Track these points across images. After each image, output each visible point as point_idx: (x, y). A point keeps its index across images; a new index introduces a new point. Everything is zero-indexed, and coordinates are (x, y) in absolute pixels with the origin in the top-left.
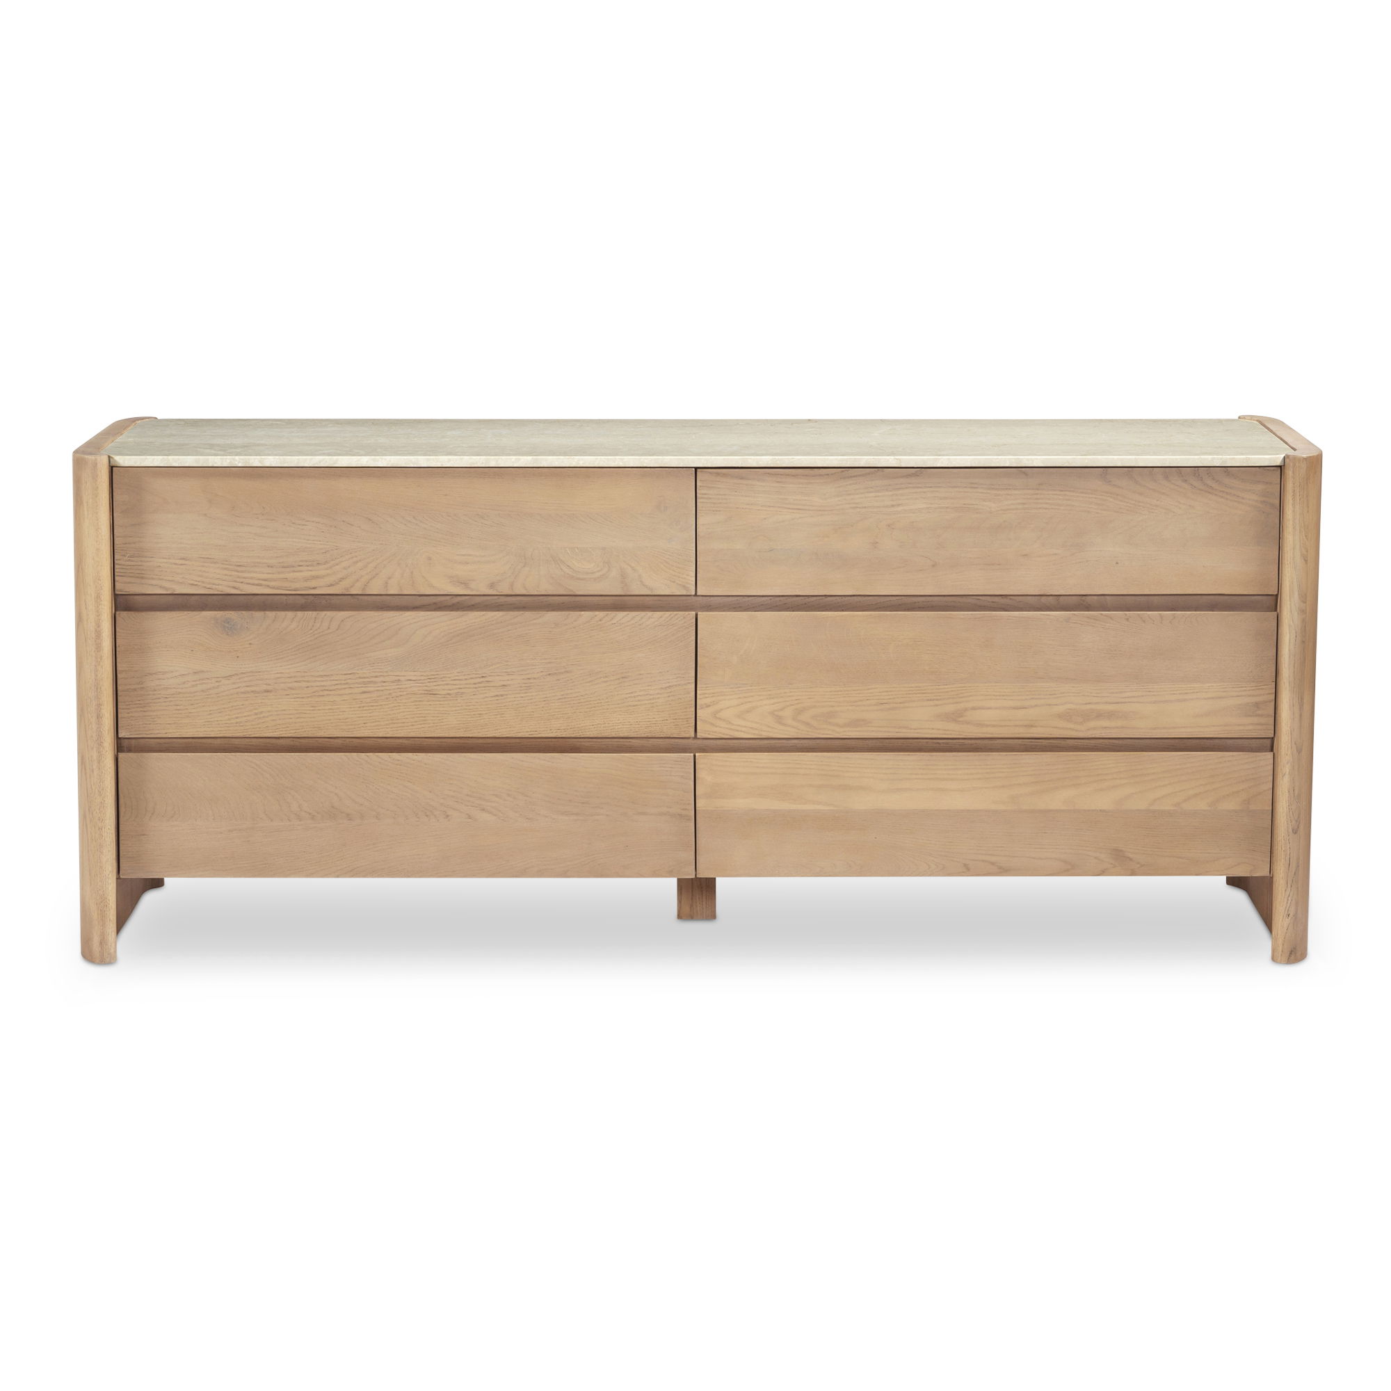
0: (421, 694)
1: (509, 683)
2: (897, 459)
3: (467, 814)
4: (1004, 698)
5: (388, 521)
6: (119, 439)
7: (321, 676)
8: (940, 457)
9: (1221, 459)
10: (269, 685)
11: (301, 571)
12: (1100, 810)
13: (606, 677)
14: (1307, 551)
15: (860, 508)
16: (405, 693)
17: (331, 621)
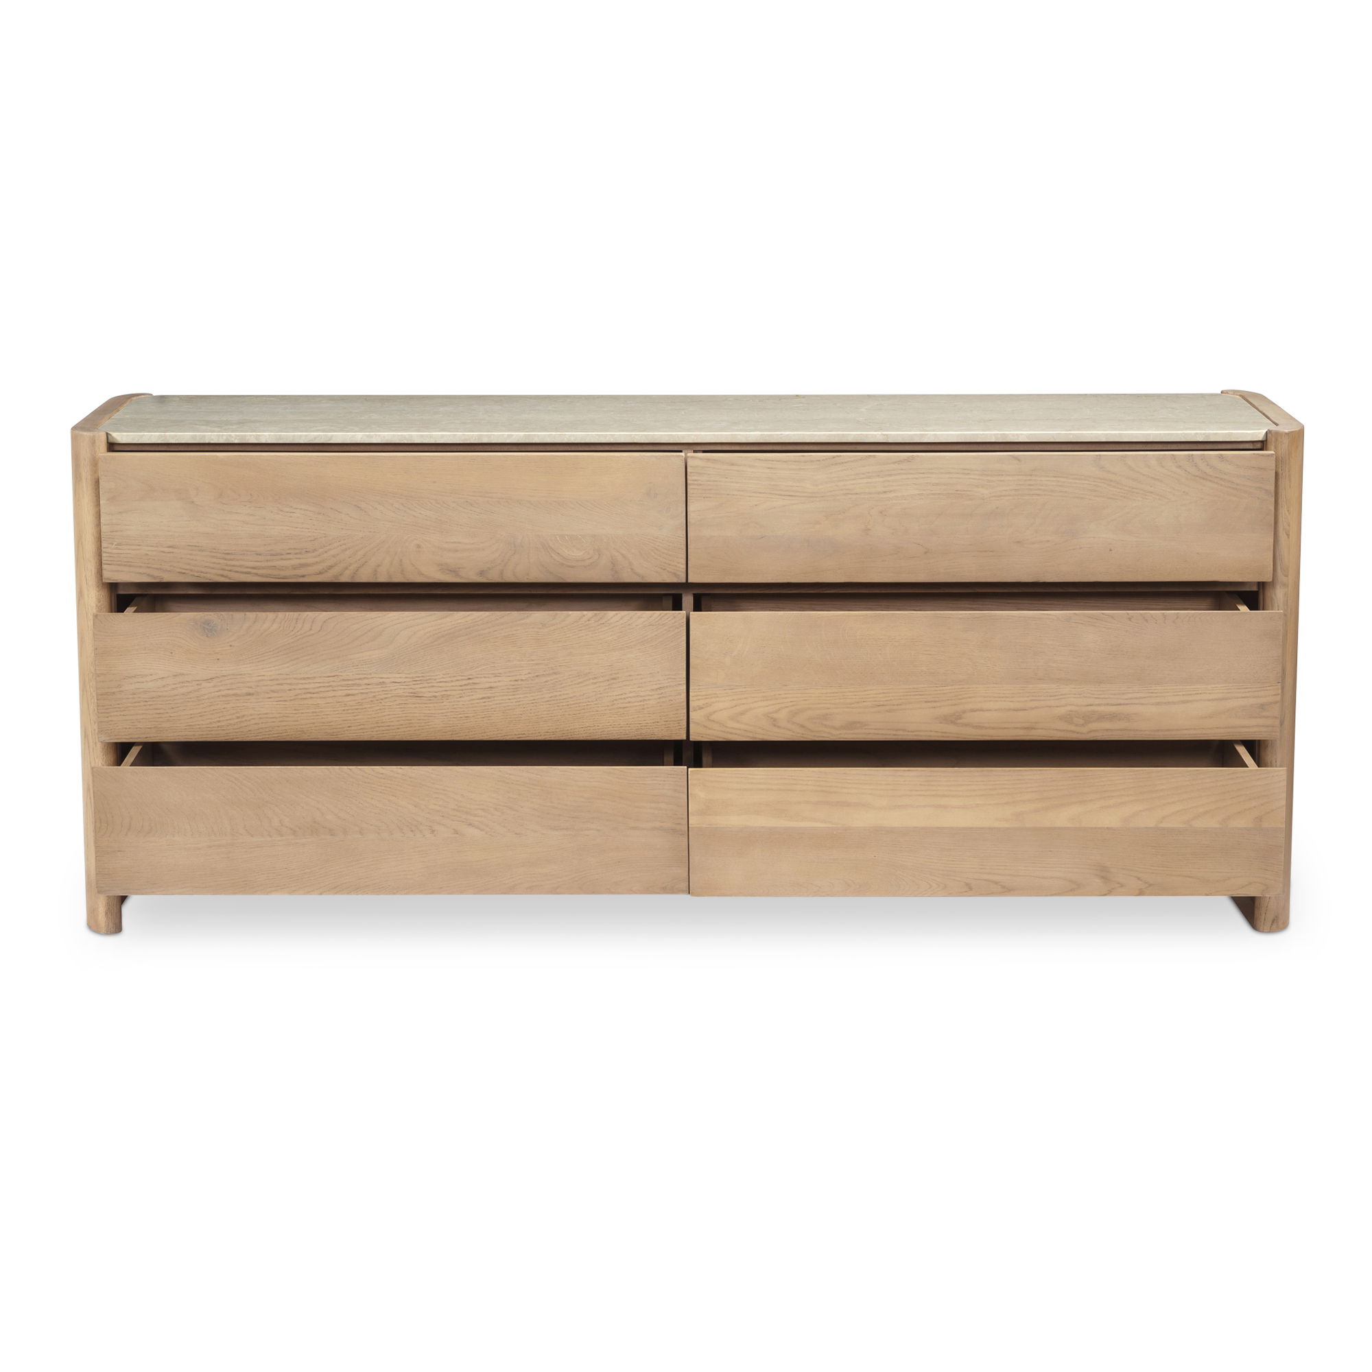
0: (407, 696)
1: (497, 684)
2: (884, 435)
3: (454, 829)
4: (1003, 699)
5: (376, 509)
6: (116, 416)
7: (304, 679)
8: (926, 433)
9: (1204, 434)
10: (251, 687)
11: (290, 559)
12: (1107, 828)
13: (595, 678)
14: (1289, 526)
15: (851, 494)
16: (390, 695)
17: (313, 622)
